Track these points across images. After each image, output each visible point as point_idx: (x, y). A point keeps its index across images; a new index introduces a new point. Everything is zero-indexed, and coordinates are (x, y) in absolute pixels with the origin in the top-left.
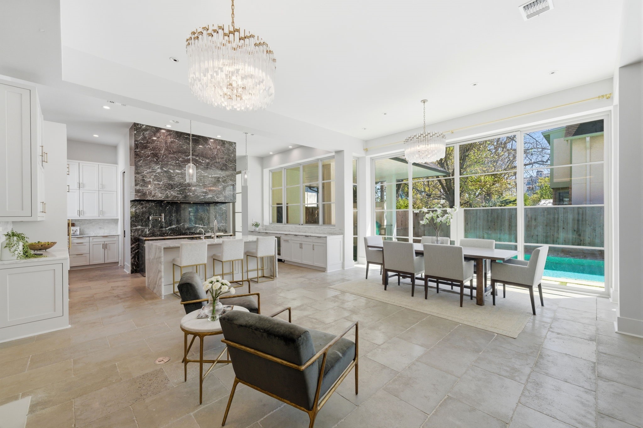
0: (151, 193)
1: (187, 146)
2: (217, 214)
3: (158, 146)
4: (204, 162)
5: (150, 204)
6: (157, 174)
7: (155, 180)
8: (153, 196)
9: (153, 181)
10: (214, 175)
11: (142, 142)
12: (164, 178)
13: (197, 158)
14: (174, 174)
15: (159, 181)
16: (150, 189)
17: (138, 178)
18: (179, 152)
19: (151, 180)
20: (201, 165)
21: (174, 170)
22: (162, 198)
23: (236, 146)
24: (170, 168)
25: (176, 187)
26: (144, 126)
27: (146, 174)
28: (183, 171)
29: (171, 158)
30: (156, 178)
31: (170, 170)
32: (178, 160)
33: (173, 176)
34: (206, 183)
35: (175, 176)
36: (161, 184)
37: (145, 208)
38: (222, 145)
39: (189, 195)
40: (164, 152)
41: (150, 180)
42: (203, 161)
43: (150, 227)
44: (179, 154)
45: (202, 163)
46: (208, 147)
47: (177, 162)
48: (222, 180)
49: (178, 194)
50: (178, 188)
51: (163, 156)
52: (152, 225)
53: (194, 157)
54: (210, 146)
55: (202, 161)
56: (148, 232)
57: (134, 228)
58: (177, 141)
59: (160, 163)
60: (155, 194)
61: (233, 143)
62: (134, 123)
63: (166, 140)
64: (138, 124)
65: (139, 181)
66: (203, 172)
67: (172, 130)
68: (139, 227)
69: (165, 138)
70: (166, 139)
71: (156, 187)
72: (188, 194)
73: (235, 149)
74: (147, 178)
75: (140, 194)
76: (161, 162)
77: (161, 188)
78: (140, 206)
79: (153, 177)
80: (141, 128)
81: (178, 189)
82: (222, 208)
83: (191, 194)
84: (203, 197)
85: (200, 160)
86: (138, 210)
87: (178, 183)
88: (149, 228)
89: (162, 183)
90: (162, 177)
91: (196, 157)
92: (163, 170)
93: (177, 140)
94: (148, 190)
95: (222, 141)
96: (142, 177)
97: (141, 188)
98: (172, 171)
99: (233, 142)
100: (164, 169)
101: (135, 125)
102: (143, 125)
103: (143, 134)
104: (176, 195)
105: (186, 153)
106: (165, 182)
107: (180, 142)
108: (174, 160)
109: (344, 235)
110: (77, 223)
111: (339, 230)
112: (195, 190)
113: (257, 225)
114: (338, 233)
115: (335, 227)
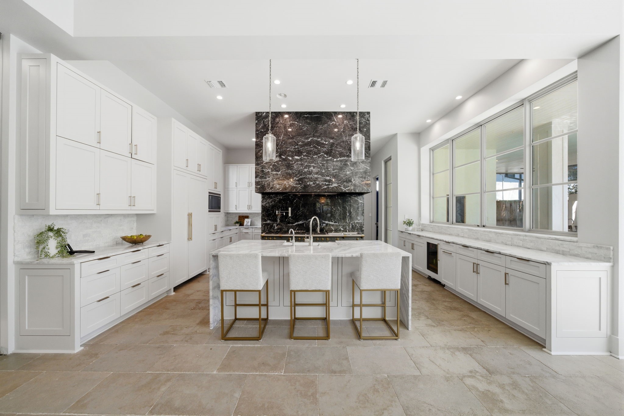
0: (269, 185)
1: (307, 126)
2: (351, 209)
3: (276, 132)
4: (327, 143)
5: (278, 197)
6: (276, 164)
7: (273, 170)
8: (272, 188)
9: (271, 171)
10: (341, 158)
11: (262, 130)
12: (283, 167)
13: (319, 140)
14: (292, 162)
15: (277, 171)
16: (268, 181)
17: (258, 169)
18: (298, 136)
19: (270, 171)
20: (323, 147)
21: (292, 157)
22: (281, 189)
23: (370, 116)
24: (288, 156)
25: (295, 177)
26: (265, 114)
27: (265, 165)
28: (302, 156)
29: (290, 143)
30: (275, 168)
31: (288, 157)
32: (297, 145)
33: (292, 164)
34: (330, 169)
35: (294, 163)
36: (279, 174)
37: (274, 202)
38: (350, 119)
39: (310, 184)
40: (283, 138)
41: (268, 170)
42: (326, 142)
43: (278, 222)
44: (298, 138)
45: (325, 144)
46: (333, 124)
47: (296, 147)
48: (350, 164)
49: (296, 184)
50: (297, 177)
51: (282, 142)
52: (280, 219)
53: (315, 138)
54: (335, 122)
55: (324, 142)
56: (276, 228)
57: (264, 222)
58: (296, 123)
59: (279, 150)
60: (273, 185)
61: (366, 114)
62: (256, 112)
63: (285, 124)
64: (259, 113)
65: (258, 173)
66: (326, 155)
67: (291, 112)
68: (269, 222)
69: (284, 122)
70: (285, 123)
71: (274, 178)
72: (308, 184)
73: (369, 121)
74: (266, 169)
75: (259, 186)
76: (280, 150)
77: (279, 178)
78: (269, 200)
79: (271, 167)
80: (261, 116)
81: (297, 179)
82: (358, 201)
83: (311, 183)
84: (326, 187)
85: (323, 141)
86: (267, 204)
87: (297, 171)
88: (277, 223)
89: (280, 173)
90: (280, 166)
91: (318, 139)
92: (281, 158)
93: (296, 121)
94: (266, 181)
95: (350, 113)
96: (262, 168)
97: (260, 180)
98: (290, 159)
99: (365, 112)
100: (283, 157)
101: (257, 114)
102: (263, 113)
103: (263, 122)
104: (295, 186)
105: (306, 135)
106: (283, 171)
107: (300, 123)
108: (293, 145)
109: (614, 264)
110: (250, 216)
111: (594, 247)
112: (317, 178)
113: (409, 223)
114: (590, 256)
115: (575, 239)
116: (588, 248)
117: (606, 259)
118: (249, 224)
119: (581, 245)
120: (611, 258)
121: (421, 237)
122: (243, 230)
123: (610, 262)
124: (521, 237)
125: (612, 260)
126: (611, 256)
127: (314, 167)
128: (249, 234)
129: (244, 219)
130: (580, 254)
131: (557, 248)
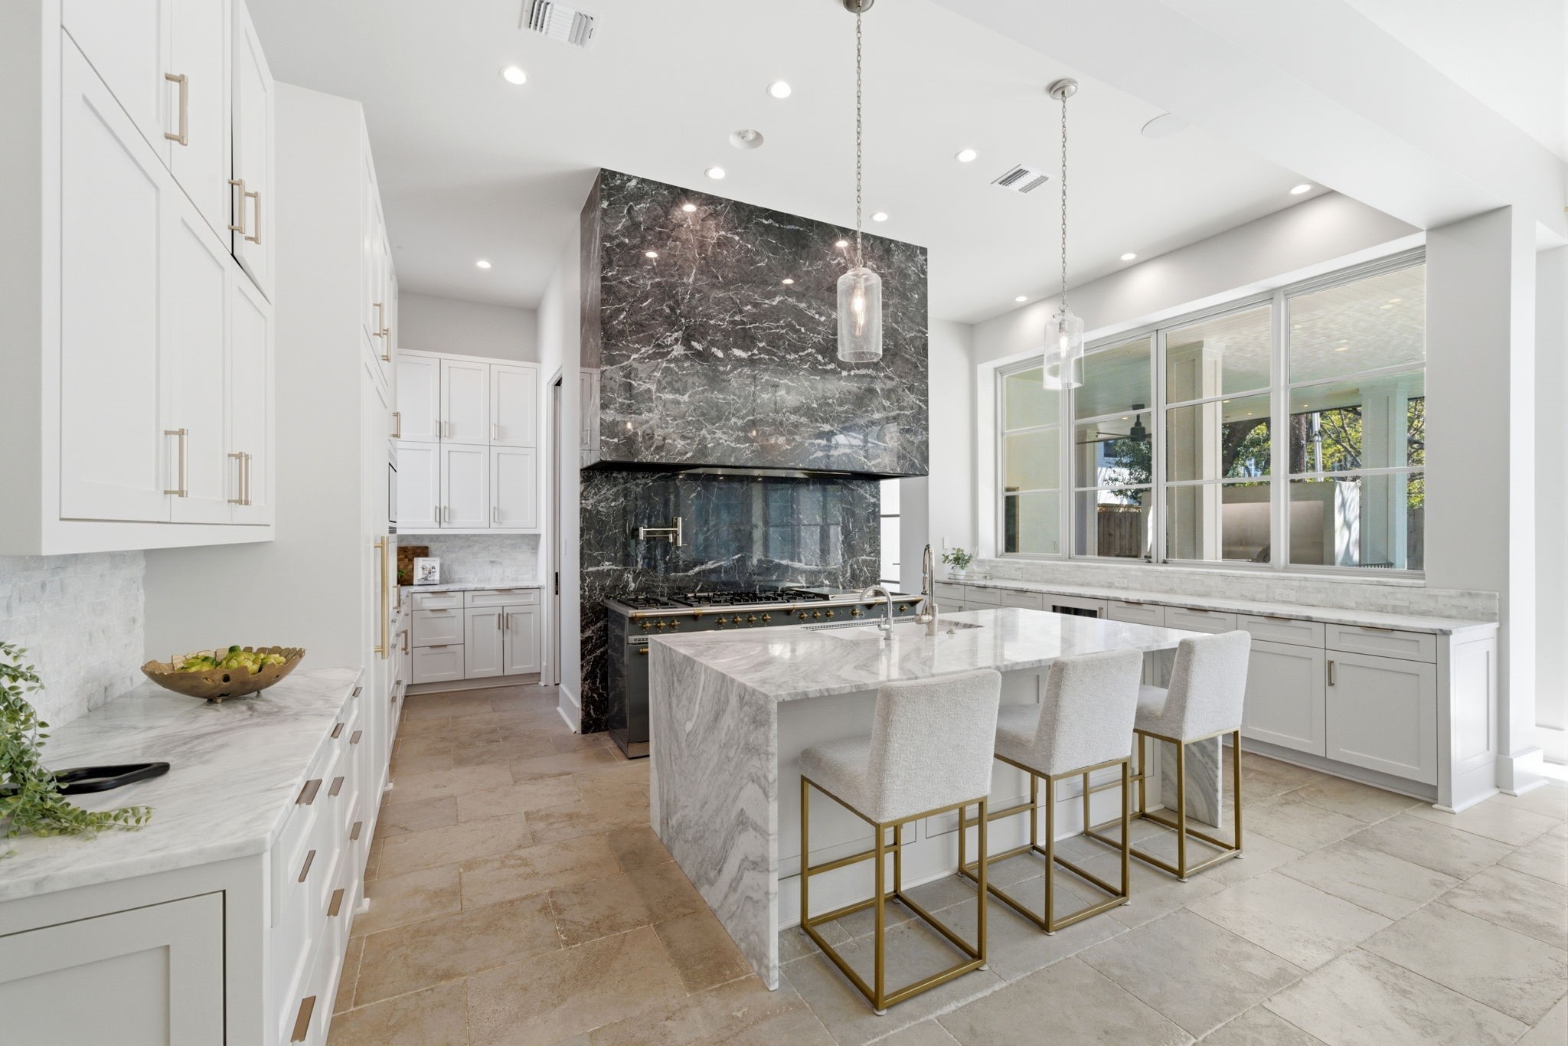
0: (652, 438)
1: (768, 257)
2: (848, 522)
3: (675, 256)
4: (823, 319)
5: (639, 481)
6: (672, 365)
7: (665, 388)
8: (659, 449)
9: (658, 390)
10: (858, 369)
11: (627, 241)
12: (696, 378)
13: (803, 305)
14: (726, 366)
15: (677, 391)
16: (647, 422)
17: (611, 379)
18: (743, 282)
19: (654, 388)
20: (814, 330)
21: (726, 349)
22: (689, 455)
23: (926, 260)
24: (713, 343)
25: (734, 415)
26: (633, 183)
27: (635, 365)
28: (755, 351)
29: (718, 302)
30: (669, 379)
31: (714, 350)
32: (741, 312)
33: (723, 373)
34: (831, 401)
35: (731, 371)
36: (685, 403)
37: (625, 496)
38: (881, 258)
39: (776, 443)
40: (696, 280)
41: (648, 386)
42: (821, 314)
43: (640, 566)
44: (743, 288)
45: (819, 323)
46: (839, 264)
47: (737, 318)
48: (882, 390)
49: (738, 440)
50: (738, 417)
51: (692, 295)
52: (644, 558)
53: (790, 300)
54: (845, 258)
55: (817, 316)
56: (632, 586)
57: (591, 569)
58: (737, 238)
59: (683, 321)
60: (664, 439)
61: (918, 251)
62: (602, 169)
63: (703, 236)
64: (614, 174)
65: (612, 390)
66: (820, 357)
67: (721, 199)
68: (607, 566)
69: (698, 227)
70: (702, 230)
71: (667, 415)
72: (773, 441)
73: (924, 273)
74: (640, 379)
75: (616, 440)
76: (686, 318)
77: (683, 417)
78: (608, 490)
79: (658, 374)
80: (621, 187)
81: (740, 423)
82: (866, 498)
83: (781, 440)
84: (820, 454)
85: (812, 313)
86: (602, 504)
87: (739, 398)
88: (634, 572)
89: (686, 398)
90: (686, 375)
91: (801, 302)
92: (691, 348)
93: (737, 234)
94: (641, 424)
95: (882, 240)
96: (624, 377)
97: (619, 418)
98: (720, 354)
99: (917, 247)
100: (695, 344)
101: (606, 176)
102: (630, 178)
103: (629, 211)
104: (733, 445)
105: (765, 283)
106: (696, 393)
107: (748, 241)
108: (727, 311)
109: (1501, 624)
110: (433, 547)
111: (1462, 595)
112: (796, 426)
113: (959, 560)
114: (1454, 612)
115: (1421, 582)
116: (1450, 597)
117: (1488, 617)
118: (436, 577)
119: (1436, 592)
120: (1495, 614)
121: (1028, 594)
122: (424, 601)
123: (1494, 621)
124: (1294, 583)
125: (1497, 618)
126: (1497, 611)
127: (789, 390)
128: (453, 612)
129: (411, 560)
130: (1431, 609)
131: (1382, 601)
